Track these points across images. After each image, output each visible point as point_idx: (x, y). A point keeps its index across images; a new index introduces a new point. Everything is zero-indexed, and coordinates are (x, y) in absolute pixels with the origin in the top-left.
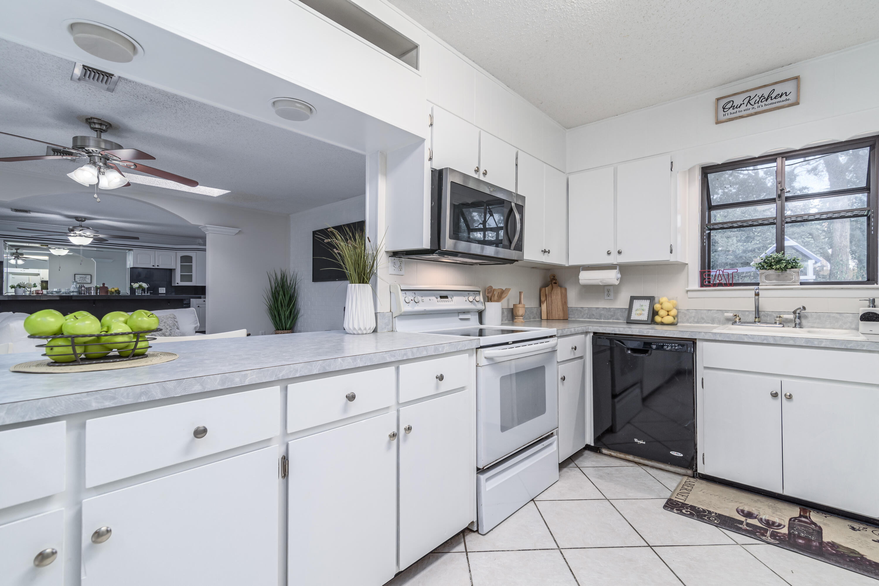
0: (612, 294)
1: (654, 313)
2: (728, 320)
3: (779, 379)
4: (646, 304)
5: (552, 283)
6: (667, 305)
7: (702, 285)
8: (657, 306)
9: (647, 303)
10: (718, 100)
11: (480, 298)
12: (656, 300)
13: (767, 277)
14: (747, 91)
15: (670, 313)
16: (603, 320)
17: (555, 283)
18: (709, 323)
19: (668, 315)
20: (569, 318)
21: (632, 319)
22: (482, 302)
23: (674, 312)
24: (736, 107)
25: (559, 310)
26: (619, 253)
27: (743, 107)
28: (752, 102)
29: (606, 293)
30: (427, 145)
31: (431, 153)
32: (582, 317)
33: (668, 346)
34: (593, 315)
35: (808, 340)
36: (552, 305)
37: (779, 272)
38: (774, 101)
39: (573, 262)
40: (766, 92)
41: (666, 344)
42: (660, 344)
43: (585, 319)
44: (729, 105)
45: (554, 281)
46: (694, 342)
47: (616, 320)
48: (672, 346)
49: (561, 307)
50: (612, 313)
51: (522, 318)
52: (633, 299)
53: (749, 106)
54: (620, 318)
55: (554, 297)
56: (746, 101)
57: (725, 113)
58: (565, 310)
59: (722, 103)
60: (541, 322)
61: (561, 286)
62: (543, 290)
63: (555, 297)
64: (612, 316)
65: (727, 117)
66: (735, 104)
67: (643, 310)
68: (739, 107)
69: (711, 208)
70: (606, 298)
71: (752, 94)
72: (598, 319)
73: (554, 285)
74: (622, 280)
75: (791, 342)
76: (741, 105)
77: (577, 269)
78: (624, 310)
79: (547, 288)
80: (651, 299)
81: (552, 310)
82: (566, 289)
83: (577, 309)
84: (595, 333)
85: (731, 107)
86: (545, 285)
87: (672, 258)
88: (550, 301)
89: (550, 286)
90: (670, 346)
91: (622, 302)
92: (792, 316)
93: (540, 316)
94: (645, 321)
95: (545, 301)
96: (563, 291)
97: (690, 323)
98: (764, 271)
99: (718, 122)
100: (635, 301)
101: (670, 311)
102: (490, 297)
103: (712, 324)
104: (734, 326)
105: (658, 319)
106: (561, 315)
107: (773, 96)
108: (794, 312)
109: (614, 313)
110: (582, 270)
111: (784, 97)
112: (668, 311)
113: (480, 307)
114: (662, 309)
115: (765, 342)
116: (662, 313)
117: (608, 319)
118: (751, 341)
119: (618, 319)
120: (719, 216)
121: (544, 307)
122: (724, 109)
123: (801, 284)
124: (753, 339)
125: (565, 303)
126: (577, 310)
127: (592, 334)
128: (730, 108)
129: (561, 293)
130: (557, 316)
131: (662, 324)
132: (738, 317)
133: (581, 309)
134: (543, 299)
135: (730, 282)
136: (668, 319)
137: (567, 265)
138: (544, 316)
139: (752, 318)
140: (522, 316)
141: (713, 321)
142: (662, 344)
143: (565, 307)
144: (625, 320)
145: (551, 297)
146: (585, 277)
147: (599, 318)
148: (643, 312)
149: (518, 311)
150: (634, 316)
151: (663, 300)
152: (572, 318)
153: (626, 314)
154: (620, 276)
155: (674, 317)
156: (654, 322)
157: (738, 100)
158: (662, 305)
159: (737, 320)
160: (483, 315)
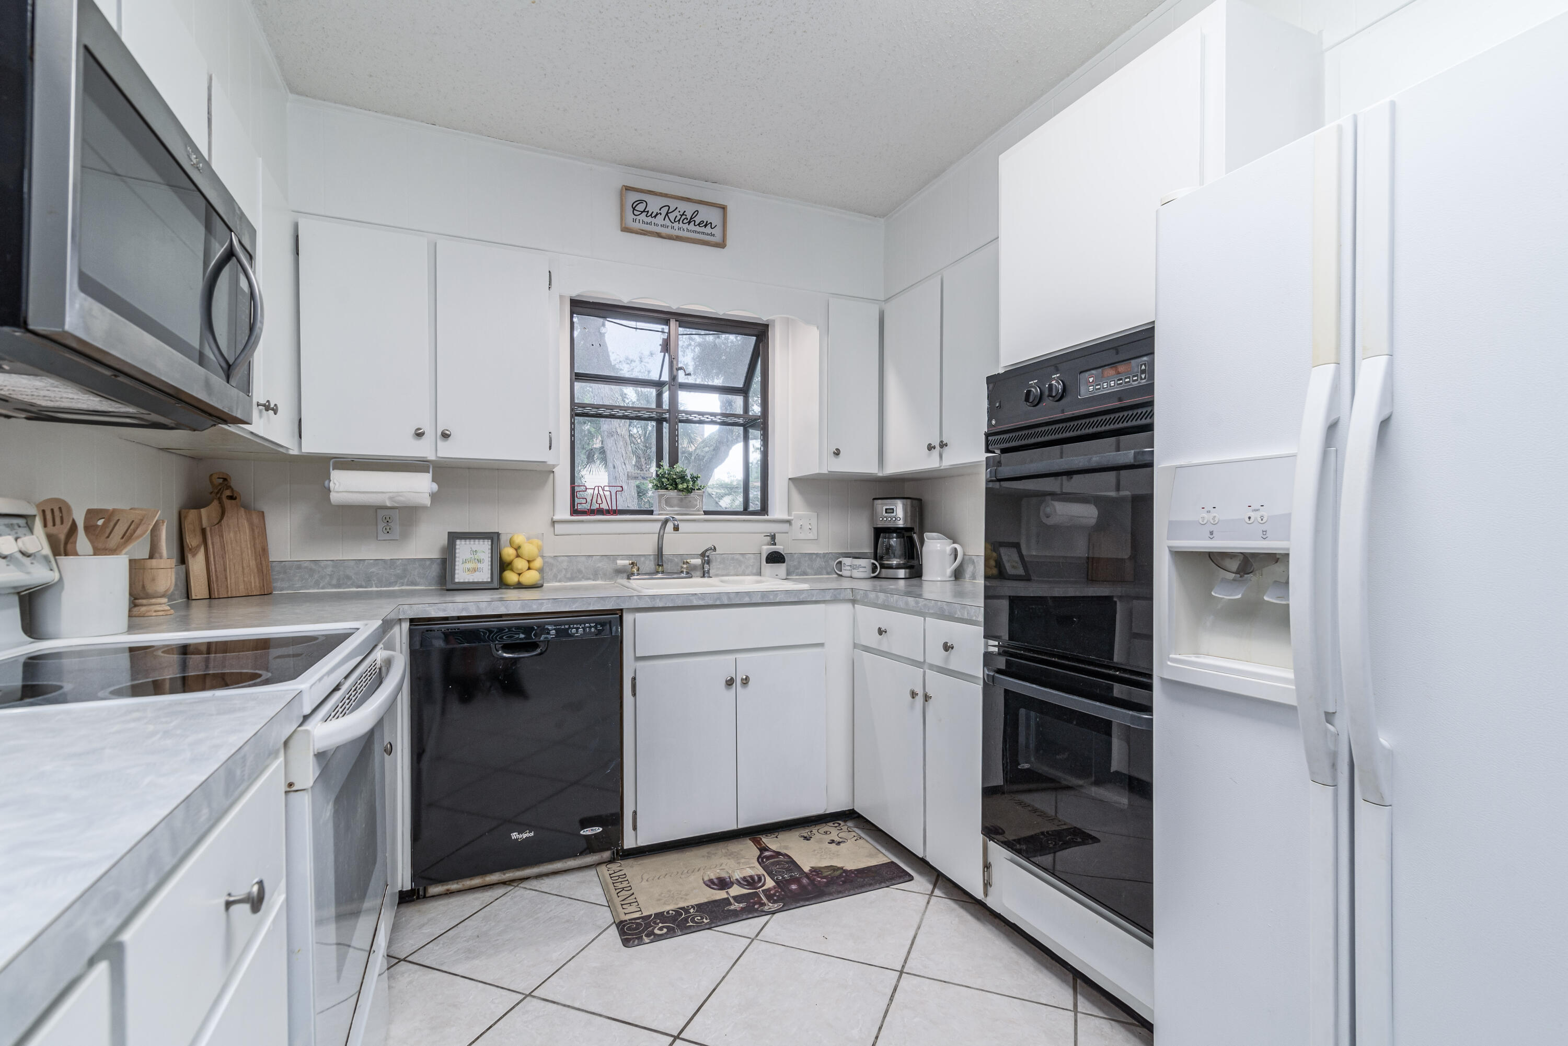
0: (397, 528)
1: (503, 565)
2: (619, 571)
3: (731, 657)
4: (483, 548)
5: (220, 500)
6: (529, 549)
8: (508, 553)
9: (486, 544)
10: (626, 189)
11: (37, 541)
12: (503, 539)
13: (668, 502)
14: (665, 195)
15: (532, 565)
16: (376, 587)
17: (231, 498)
18: (589, 579)
19: (529, 569)
20: (275, 589)
21: (457, 580)
22: (46, 558)
23: (538, 563)
24: (651, 215)
25: (246, 571)
26: (445, 436)
27: (660, 220)
28: (672, 216)
29: (381, 525)
32: (317, 584)
33: (577, 629)
34: (349, 578)
35: (764, 594)
36: (223, 558)
37: (682, 495)
38: (697, 229)
39: (312, 445)
40: (689, 209)
41: (575, 626)
42: (563, 627)
43: (323, 588)
44: (641, 207)
45: (228, 493)
46: (619, 613)
47: (407, 585)
48: (584, 629)
49: (253, 563)
50: (402, 572)
51: (165, 600)
52: (454, 537)
53: (667, 222)
54: (418, 580)
55: (229, 536)
56: (664, 211)
57: (635, 217)
58: (264, 568)
59: (633, 197)
60: (187, 606)
61: (247, 508)
62: (192, 514)
63: (232, 535)
64: (399, 578)
65: (637, 225)
66: (650, 209)
67: (479, 561)
68: (655, 217)
70: (382, 536)
71: (673, 204)
72: (361, 587)
73: (231, 502)
74: (435, 497)
75: (747, 600)
76: (657, 214)
78: (428, 563)
79: (203, 511)
80: (494, 538)
81: (225, 570)
82: (263, 517)
83: (298, 565)
84: (412, 621)
85: (644, 211)
86: (194, 502)
87: (551, 459)
88: (217, 546)
89: (215, 503)
90: (582, 628)
91: (425, 545)
92: (698, 561)
93: (184, 591)
94: (487, 582)
95: (198, 547)
96: (256, 520)
97: (560, 581)
98: (662, 492)
99: (624, 228)
100: (459, 542)
101: (533, 561)
102: (62, 537)
103: (594, 580)
105: (511, 577)
106: (252, 581)
107: (697, 220)
108: (703, 555)
109: (405, 570)
110: (333, 470)
111: (708, 230)
112: (529, 561)
113: (39, 574)
114: (518, 556)
115: (718, 603)
116: (520, 564)
117: (390, 584)
118: (702, 603)
119: (413, 583)
121: (197, 564)
122: (634, 208)
123: (706, 513)
124: (703, 599)
125: (262, 552)
126: (299, 567)
127: (406, 626)
128: (642, 212)
129: (251, 525)
130: (242, 587)
131: (520, 586)
132: (636, 565)
133: (313, 566)
134: (192, 540)
136: (531, 577)
137: (294, 451)
138: (199, 588)
139: (650, 565)
140: (163, 596)
141: (595, 575)
142: (567, 627)
143: (264, 562)
144: (430, 585)
145: (222, 536)
146: (347, 485)
147: (364, 584)
148: (479, 565)
149: (153, 580)
150: (462, 575)
151: (519, 539)
152: (281, 588)
153: (435, 570)
154: (435, 487)
155: (541, 571)
156: (503, 585)
157: (654, 204)
158: (517, 549)
159: (635, 570)
160: (46, 604)
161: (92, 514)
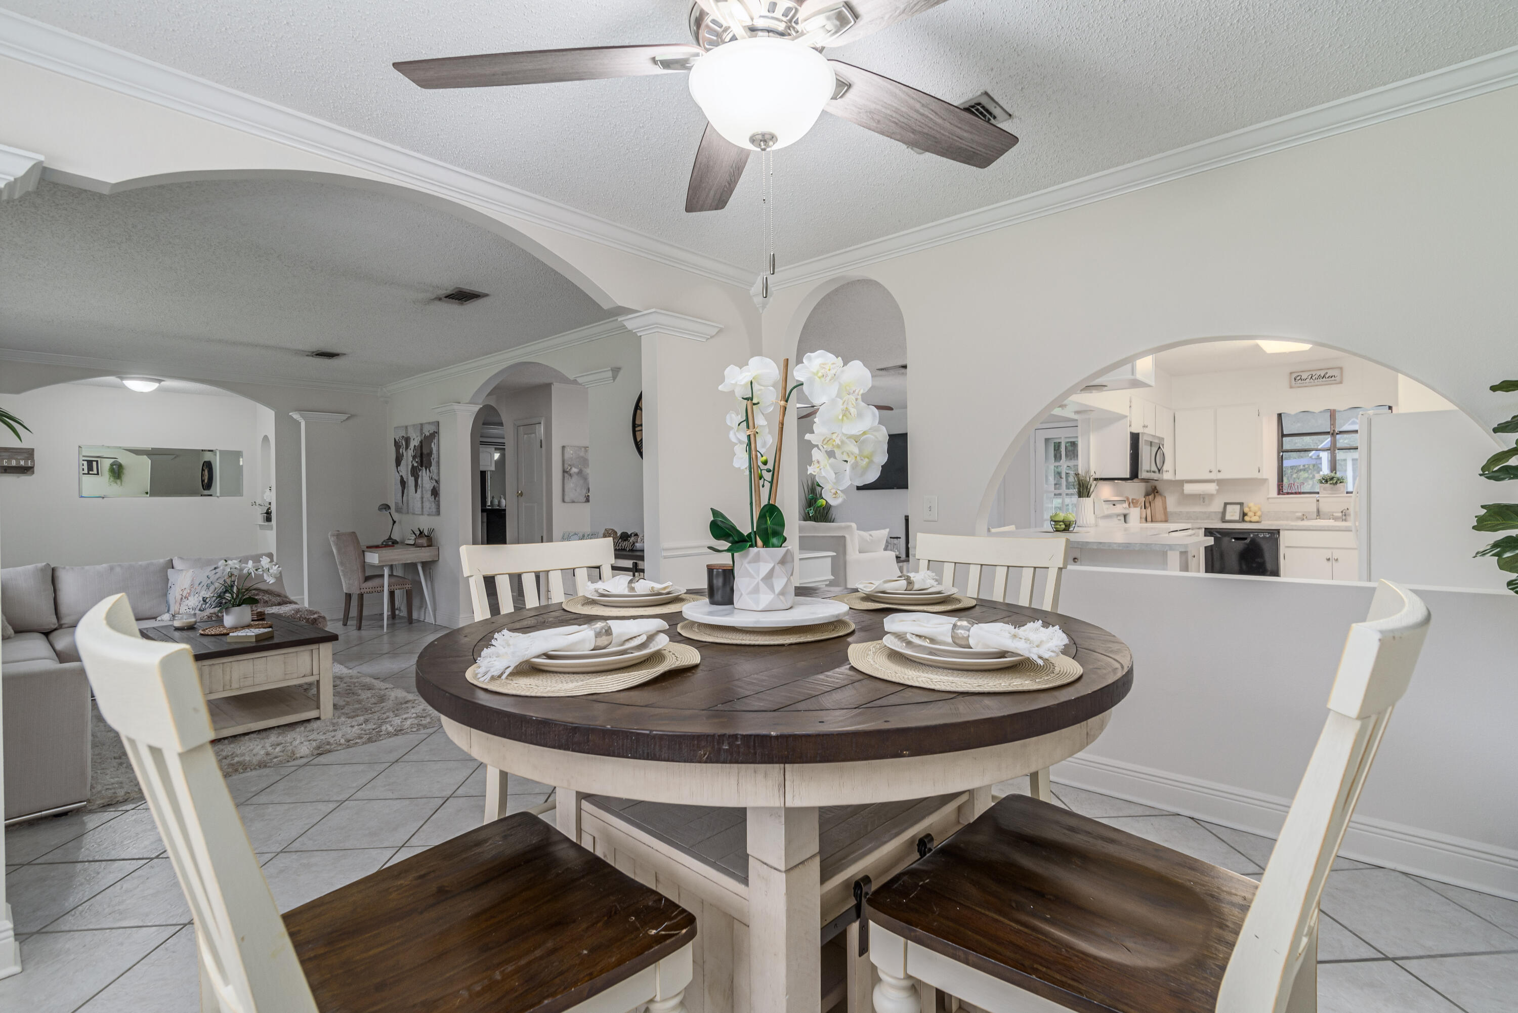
0: (1206, 501)
1: (1244, 514)
2: (1300, 518)
3: (1331, 550)
5: (1154, 493)
6: (1254, 508)
7: (1279, 494)
8: (1246, 510)
9: (1238, 507)
10: (1291, 373)
11: (1126, 505)
12: (1245, 505)
13: (1325, 489)
14: (1310, 371)
16: (1200, 520)
17: (1157, 492)
18: (1285, 520)
19: (1254, 514)
20: (1169, 520)
21: (1226, 519)
22: (1128, 508)
23: (1259, 513)
24: (1303, 380)
25: (1161, 514)
26: (1219, 471)
27: (1308, 380)
28: (1314, 378)
29: (1202, 500)
30: (1129, 417)
31: (1130, 422)
32: (1181, 519)
34: (1191, 517)
36: (1155, 510)
37: (1332, 486)
38: (1327, 379)
39: (1178, 477)
40: (1322, 373)
41: (1261, 534)
43: (1186, 519)
44: (1299, 378)
46: (1278, 531)
47: (1210, 520)
48: (1264, 534)
49: (1162, 512)
50: (1208, 516)
52: (1226, 504)
53: (1312, 380)
54: (1214, 518)
55: (1156, 504)
56: (1309, 377)
57: (1296, 382)
59: (1294, 376)
61: (1161, 495)
62: (1147, 497)
64: (1208, 518)
65: (1297, 385)
66: (1303, 378)
67: (1235, 512)
68: (1306, 380)
69: (1283, 435)
70: (1201, 504)
71: (1314, 373)
73: (1156, 494)
74: (1218, 491)
75: (1339, 529)
77: (1181, 483)
78: (1218, 513)
79: (1150, 496)
80: (1241, 504)
82: (1165, 497)
83: (1175, 513)
84: (1205, 529)
86: (1147, 494)
87: (1258, 476)
88: (1153, 507)
89: (1153, 495)
91: (1217, 506)
92: (1340, 514)
94: (1237, 519)
95: (1148, 507)
96: (1163, 498)
97: (1271, 521)
98: (1322, 485)
99: (1291, 387)
100: (1228, 506)
101: (1256, 512)
102: (1130, 504)
103: (1287, 521)
104: (1303, 522)
105: (1247, 518)
106: (1163, 517)
107: (1327, 376)
108: (1342, 511)
110: (1185, 483)
111: (1333, 378)
112: (1254, 512)
113: (1127, 511)
114: (1250, 511)
115: (1322, 529)
116: (1250, 514)
117: (1204, 520)
118: (1314, 529)
119: (1212, 520)
120: (1288, 443)
121: (1149, 511)
122: (1295, 379)
123: (1345, 492)
124: (1315, 527)
125: (1165, 508)
127: (1204, 530)
128: (1299, 380)
129: (1162, 501)
130: (1160, 519)
131: (1251, 522)
132: (1305, 514)
133: (1180, 513)
134: (1147, 505)
135: (1299, 491)
136: (1255, 517)
137: (1174, 479)
138: (1149, 519)
139: (1314, 515)
141: (1290, 518)
143: (1165, 512)
144: (1219, 520)
146: (1189, 488)
147: (1196, 519)
148: (1235, 514)
150: (1228, 517)
151: (1251, 505)
152: (1171, 519)
153: (1220, 516)
154: (1217, 487)
155: (1260, 517)
156: (1243, 521)
157: (1304, 376)
158: (1250, 508)
159: (1305, 518)
160: (1127, 517)
161: (1133, 499)
